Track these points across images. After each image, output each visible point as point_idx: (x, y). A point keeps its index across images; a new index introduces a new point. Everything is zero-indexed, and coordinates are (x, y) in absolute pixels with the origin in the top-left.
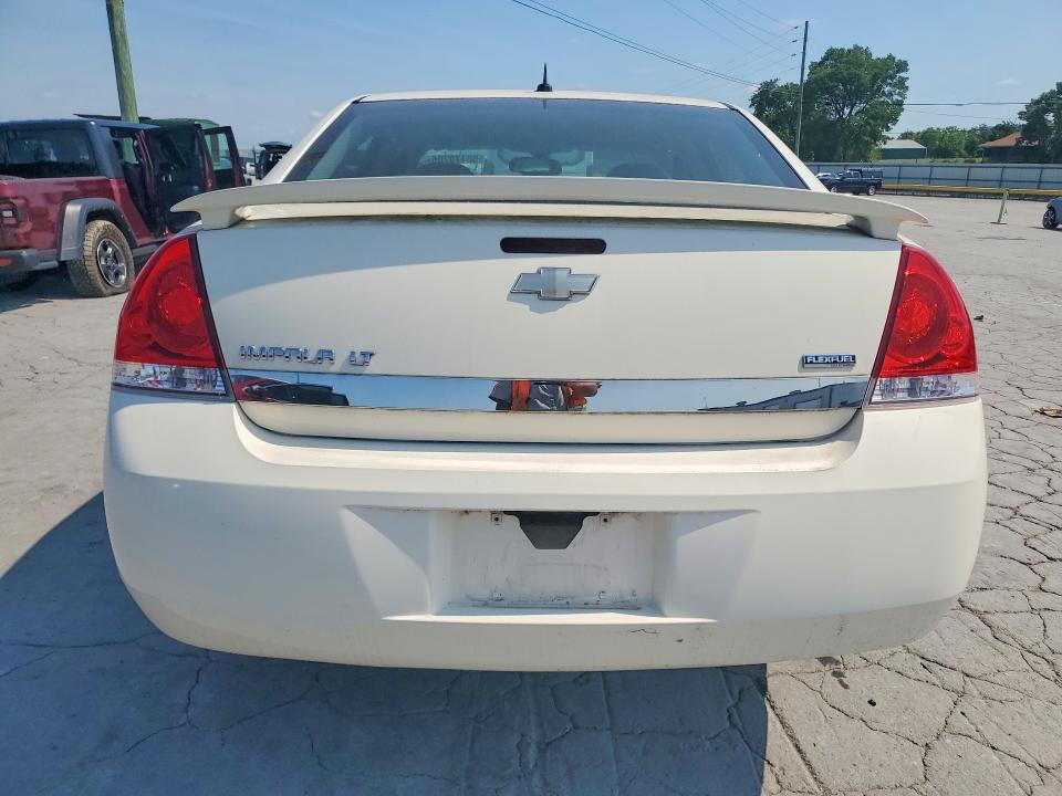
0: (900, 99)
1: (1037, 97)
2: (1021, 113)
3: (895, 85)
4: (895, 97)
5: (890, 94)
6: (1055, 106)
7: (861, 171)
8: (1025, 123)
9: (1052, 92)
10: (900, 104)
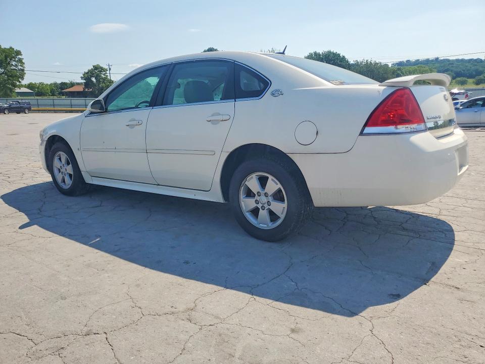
0: (22, 68)
1: (87, 71)
2: (82, 77)
3: (17, 62)
4: (20, 67)
5: (16, 66)
6: (95, 75)
7: (18, 102)
8: (85, 81)
9: (92, 69)
10: (23, 70)
